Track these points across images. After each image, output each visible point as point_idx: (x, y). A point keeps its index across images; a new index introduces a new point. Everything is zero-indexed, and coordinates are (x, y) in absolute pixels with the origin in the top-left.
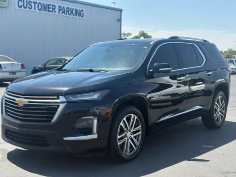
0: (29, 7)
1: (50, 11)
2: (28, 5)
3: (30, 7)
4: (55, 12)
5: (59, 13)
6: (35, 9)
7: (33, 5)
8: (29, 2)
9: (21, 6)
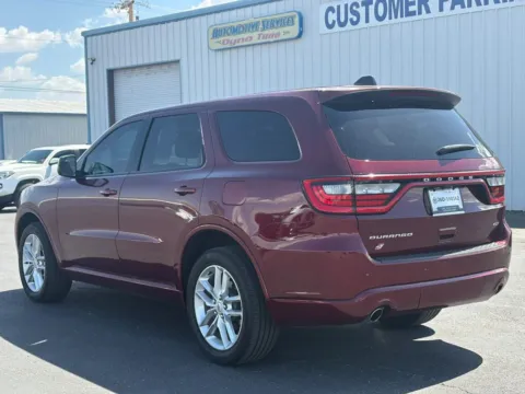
0: (351, 20)
1: (413, 13)
2: (350, 16)
3: (355, 19)
4: (428, 11)
5: (441, 9)
6: (367, 21)
7: (362, 10)
8: (352, 5)
9: (334, 22)
